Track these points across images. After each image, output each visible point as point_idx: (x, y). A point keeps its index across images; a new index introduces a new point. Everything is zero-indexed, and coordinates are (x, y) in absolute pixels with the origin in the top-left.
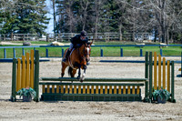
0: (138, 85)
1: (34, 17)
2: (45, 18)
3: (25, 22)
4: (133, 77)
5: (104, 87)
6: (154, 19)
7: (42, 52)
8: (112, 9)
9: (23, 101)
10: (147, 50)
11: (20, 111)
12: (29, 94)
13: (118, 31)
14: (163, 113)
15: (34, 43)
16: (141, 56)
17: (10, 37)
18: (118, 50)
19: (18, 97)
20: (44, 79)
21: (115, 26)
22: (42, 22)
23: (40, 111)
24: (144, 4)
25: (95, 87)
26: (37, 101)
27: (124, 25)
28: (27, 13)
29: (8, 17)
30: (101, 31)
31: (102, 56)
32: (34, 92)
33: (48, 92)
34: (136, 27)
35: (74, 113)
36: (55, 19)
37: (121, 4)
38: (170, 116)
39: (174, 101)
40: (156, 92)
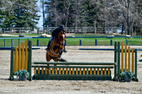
0: (109, 68)
1: (28, 15)
2: (36, 16)
3: (21, 18)
4: (105, 62)
5: (82, 69)
6: (121, 17)
7: (34, 42)
8: (89, 8)
9: (19, 80)
10: (116, 41)
11: (17, 88)
12: (23, 74)
13: (93, 26)
14: (128, 89)
15: (28, 35)
16: (111, 45)
17: (9, 30)
18: (94, 40)
19: (15, 77)
20: (35, 63)
21: (91, 22)
22: (34, 18)
23: (32, 88)
24: (113, 5)
25: (75, 69)
26: (30, 80)
27: (98, 21)
28: (22, 12)
29: (8, 15)
30: (80, 25)
31: (80, 45)
32: (28, 73)
33: (39, 73)
34: (107, 23)
35: (59, 90)
36: (44, 16)
37: (95, 5)
38: (134, 92)
39: (137, 80)
40: (123, 73)
